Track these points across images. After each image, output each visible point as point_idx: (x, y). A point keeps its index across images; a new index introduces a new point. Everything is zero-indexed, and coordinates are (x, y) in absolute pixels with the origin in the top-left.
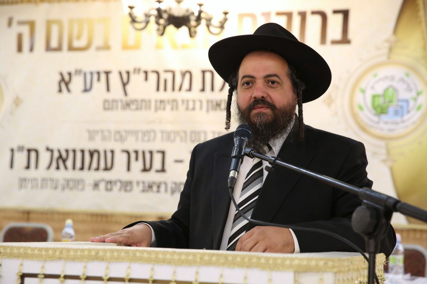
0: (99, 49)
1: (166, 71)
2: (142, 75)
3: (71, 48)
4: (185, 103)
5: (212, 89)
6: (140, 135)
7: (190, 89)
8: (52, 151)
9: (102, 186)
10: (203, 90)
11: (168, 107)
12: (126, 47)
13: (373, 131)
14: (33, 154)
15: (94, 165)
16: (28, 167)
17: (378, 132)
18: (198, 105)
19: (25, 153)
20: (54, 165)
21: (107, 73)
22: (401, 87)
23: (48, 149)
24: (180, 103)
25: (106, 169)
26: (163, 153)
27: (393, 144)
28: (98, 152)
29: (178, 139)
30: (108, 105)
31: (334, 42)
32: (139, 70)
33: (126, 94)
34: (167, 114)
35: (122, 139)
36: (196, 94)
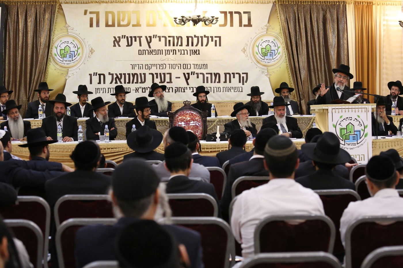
0: (133, 26)
1: (169, 37)
2: (158, 38)
3: (119, 25)
4: (180, 51)
5: (192, 45)
6: (158, 66)
7: (181, 45)
8: (112, 75)
9: (140, 90)
10: (188, 45)
11: (171, 53)
12: (149, 25)
13: (262, 63)
14: (102, 76)
15: (135, 81)
16: (100, 83)
17: (264, 63)
18: (186, 52)
19: (98, 76)
20: (114, 81)
21: (140, 37)
22: (272, 45)
23: (110, 74)
24: (177, 51)
25: (141, 82)
26: (170, 74)
27: (269, 68)
28: (137, 74)
29: (177, 68)
30: (141, 53)
31: (245, 26)
32: (156, 35)
33: (150, 47)
34: (171, 56)
35: (149, 68)
36: (184, 47)
